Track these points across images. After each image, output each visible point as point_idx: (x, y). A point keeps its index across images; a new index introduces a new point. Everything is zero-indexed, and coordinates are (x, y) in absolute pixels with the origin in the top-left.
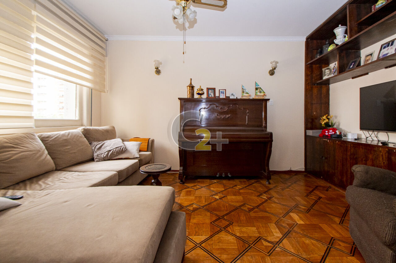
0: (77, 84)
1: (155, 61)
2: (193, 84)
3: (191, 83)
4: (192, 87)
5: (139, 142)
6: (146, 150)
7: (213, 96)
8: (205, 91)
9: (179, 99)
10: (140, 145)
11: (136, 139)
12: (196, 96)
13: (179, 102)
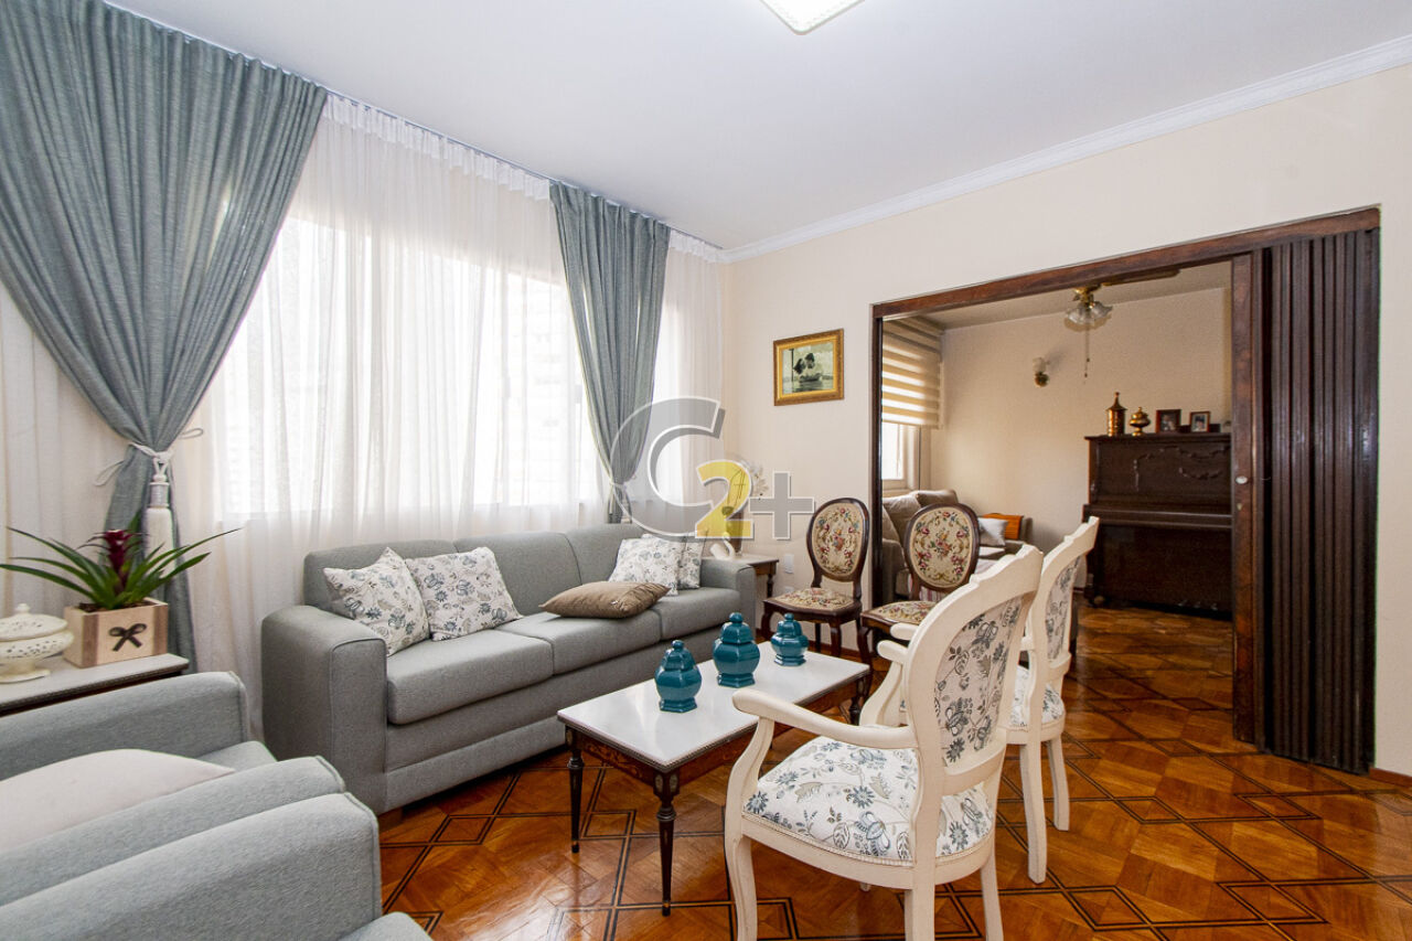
0: (899, 423)
1: (1035, 360)
2: (1122, 403)
3: (1117, 400)
4: (1119, 411)
5: (1003, 521)
6: (1016, 536)
7: (1172, 428)
8: (1153, 418)
9: (1087, 438)
10: (1005, 525)
11: (995, 516)
12: (1130, 430)
13: (1087, 443)
